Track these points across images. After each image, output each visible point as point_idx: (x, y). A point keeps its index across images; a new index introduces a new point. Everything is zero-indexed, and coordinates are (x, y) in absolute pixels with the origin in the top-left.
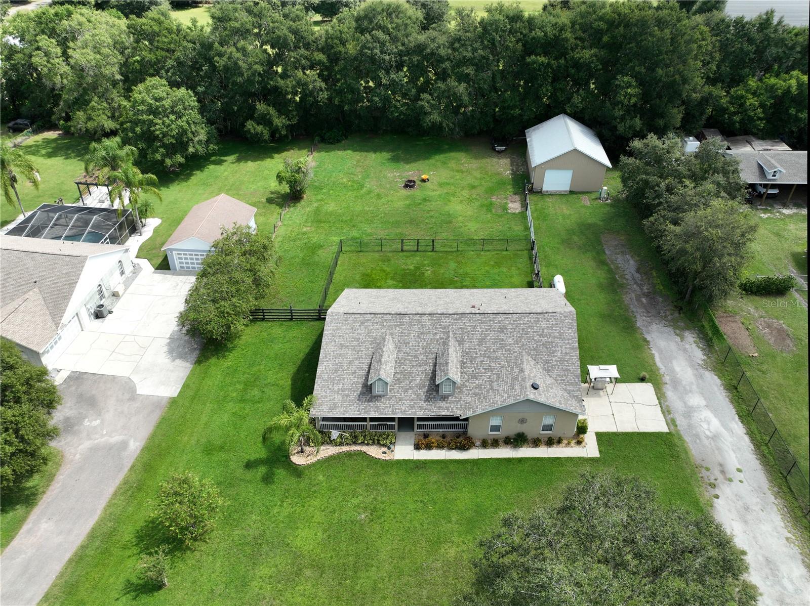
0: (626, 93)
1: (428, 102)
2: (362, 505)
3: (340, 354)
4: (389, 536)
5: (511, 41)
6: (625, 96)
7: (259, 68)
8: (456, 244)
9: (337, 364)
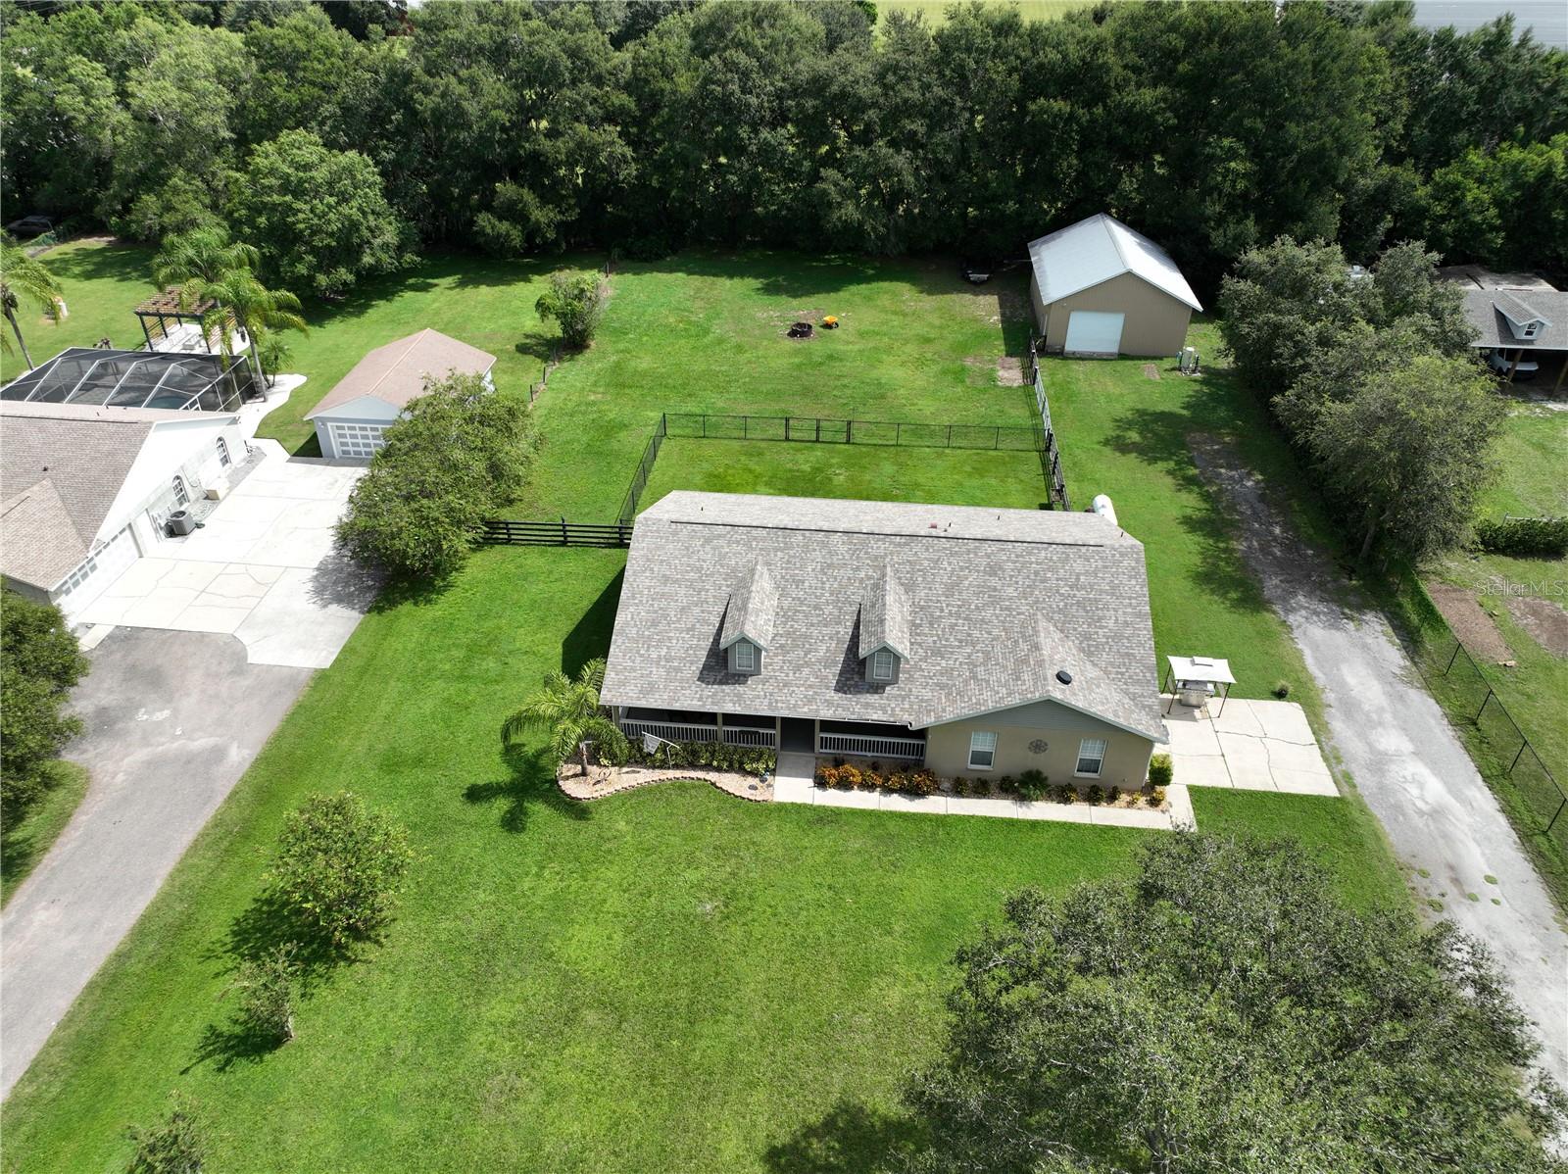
0: (1228, 170)
1: (836, 184)
2: (706, 884)
3: (663, 594)
4: (762, 951)
5: (997, 70)
6: (1224, 177)
7: (503, 117)
8: (895, 434)
9: (656, 612)
